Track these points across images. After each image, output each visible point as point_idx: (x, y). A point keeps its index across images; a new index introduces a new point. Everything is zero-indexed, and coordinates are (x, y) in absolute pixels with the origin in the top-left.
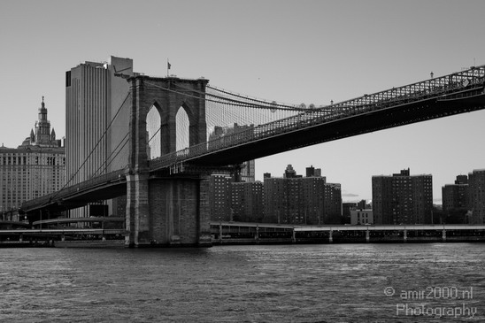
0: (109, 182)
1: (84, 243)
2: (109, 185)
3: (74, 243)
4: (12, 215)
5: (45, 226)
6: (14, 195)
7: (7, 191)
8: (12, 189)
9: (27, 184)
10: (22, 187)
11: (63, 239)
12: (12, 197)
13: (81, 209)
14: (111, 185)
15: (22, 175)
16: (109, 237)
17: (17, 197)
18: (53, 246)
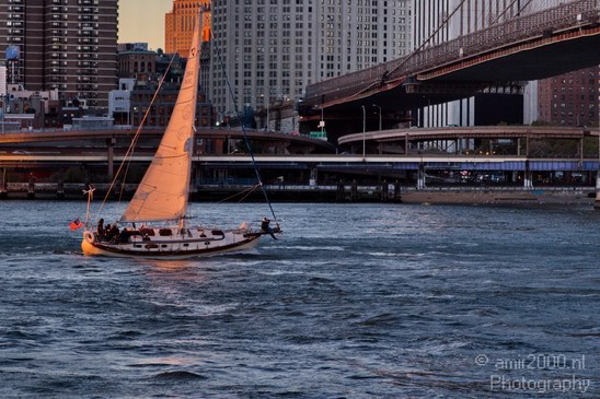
0: (549, 34)
1: (477, 194)
2: (547, 42)
3: (452, 194)
4: (279, 118)
5: (372, 147)
6: (273, 66)
7: (254, 55)
8: (266, 51)
9: (305, 38)
10: (293, 46)
11: (420, 183)
12: (267, 70)
13: (452, 106)
14: (555, 40)
15: (293, 14)
16: (541, 178)
17: (279, 70)
18: (396, 200)
